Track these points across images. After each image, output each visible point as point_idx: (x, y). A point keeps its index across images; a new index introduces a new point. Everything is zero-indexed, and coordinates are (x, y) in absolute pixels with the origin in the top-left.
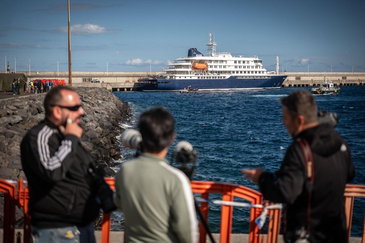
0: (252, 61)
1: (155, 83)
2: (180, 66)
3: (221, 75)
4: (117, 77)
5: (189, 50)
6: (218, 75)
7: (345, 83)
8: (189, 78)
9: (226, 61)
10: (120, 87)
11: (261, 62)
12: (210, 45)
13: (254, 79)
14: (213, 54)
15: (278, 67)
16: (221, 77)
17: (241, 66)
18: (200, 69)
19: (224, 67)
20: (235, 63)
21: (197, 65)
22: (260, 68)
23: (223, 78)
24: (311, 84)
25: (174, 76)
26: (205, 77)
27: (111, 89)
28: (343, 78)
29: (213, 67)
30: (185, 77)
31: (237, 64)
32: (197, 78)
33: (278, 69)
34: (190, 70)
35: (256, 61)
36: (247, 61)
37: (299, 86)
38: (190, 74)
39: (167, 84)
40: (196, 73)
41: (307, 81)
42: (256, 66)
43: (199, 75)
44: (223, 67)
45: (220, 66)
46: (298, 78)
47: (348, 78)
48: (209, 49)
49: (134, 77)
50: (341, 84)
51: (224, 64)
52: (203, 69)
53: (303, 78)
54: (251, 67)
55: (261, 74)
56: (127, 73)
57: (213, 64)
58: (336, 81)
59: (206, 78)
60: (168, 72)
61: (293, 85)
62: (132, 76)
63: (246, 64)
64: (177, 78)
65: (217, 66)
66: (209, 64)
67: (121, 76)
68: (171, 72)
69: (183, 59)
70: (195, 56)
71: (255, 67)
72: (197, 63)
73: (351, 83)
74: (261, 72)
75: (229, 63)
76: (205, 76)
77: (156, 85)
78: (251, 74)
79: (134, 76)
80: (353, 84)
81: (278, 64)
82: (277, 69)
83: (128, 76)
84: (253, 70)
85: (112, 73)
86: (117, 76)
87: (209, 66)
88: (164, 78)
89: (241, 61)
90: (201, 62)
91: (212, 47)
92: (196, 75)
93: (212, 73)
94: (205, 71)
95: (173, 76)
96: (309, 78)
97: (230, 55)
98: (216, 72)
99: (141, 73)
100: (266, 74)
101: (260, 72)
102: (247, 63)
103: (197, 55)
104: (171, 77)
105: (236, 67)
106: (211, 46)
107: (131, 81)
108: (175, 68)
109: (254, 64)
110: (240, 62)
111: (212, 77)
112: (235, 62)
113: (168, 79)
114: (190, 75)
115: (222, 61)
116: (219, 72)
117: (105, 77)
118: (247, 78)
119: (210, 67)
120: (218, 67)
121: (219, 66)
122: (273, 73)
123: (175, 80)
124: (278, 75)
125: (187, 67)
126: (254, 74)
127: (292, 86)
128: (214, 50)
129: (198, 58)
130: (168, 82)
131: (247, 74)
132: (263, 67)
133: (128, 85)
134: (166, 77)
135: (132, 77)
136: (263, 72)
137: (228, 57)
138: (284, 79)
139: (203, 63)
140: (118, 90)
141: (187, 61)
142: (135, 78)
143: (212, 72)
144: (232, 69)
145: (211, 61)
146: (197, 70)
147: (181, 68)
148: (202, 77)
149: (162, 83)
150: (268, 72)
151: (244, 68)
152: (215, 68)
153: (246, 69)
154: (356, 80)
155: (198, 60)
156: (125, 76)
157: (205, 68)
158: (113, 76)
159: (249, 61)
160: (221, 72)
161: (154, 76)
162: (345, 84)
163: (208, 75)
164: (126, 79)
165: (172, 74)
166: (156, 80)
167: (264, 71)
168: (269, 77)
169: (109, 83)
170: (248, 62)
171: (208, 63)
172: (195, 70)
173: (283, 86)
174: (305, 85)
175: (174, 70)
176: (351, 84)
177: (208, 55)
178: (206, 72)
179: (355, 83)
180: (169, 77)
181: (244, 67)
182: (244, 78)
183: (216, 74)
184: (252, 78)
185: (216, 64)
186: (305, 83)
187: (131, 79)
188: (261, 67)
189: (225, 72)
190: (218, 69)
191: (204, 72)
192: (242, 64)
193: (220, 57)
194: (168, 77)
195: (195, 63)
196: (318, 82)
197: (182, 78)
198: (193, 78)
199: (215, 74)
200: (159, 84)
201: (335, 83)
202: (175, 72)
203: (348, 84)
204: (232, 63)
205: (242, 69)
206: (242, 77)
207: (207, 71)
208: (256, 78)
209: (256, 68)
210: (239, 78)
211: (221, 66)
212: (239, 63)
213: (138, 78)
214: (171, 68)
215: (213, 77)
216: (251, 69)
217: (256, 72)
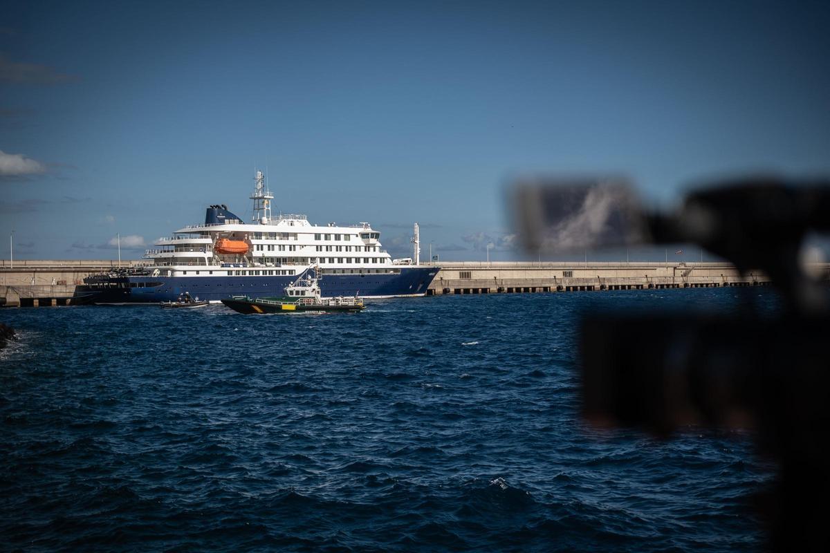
0: (357, 236)
1: (123, 286)
2: (187, 247)
3: (284, 267)
4: (35, 272)
5: (208, 209)
6: (276, 266)
7: (567, 285)
8: (207, 274)
9: (295, 235)
10: (42, 295)
11: (377, 236)
12: (259, 198)
13: (363, 276)
14: (265, 219)
15: (419, 249)
16: (284, 272)
17: (331, 246)
18: (233, 253)
19: (292, 248)
20: (316, 239)
21: (226, 244)
22: (374, 251)
23: (287, 274)
24: (494, 289)
25: (169, 269)
26: (245, 271)
27: (18, 300)
28: (565, 274)
29: (265, 248)
30: (198, 272)
31: (323, 242)
32: (225, 274)
33: (418, 252)
34: (209, 254)
35: (364, 236)
36: (345, 235)
37: (467, 291)
38: (210, 264)
39: (154, 289)
40: (223, 263)
41: (485, 281)
42: (366, 247)
43: (232, 266)
44: (287, 248)
45: (282, 247)
46: (465, 275)
47: (576, 274)
48: (256, 207)
49: (78, 272)
50: (559, 288)
51: (291, 241)
52: (241, 253)
53: (475, 275)
54: (353, 248)
55: (378, 265)
56: (62, 264)
57: (263, 241)
58: (550, 280)
59: (247, 273)
60: (158, 260)
61: (452, 290)
62: (74, 270)
63: (342, 242)
64: (179, 275)
65: (273, 245)
66: (254, 242)
67: (44, 270)
68: (165, 259)
69: (195, 230)
70: (222, 222)
71: (363, 249)
72: (225, 240)
73: (581, 285)
74: (379, 260)
75: (302, 240)
76: (245, 269)
77: (125, 290)
78: (353, 265)
79: (78, 269)
80: (586, 288)
81: (418, 242)
82: (415, 253)
83: (62, 269)
84: (358, 254)
85: (24, 263)
86: (34, 270)
87: (255, 247)
88: (146, 274)
89: (330, 234)
90: (236, 236)
91: (264, 202)
92: (223, 266)
93: (262, 263)
94: (245, 256)
95: (166, 270)
96: (490, 275)
97: (305, 222)
98: (272, 259)
99: (95, 263)
100: (390, 264)
101: (374, 260)
102: (346, 239)
103: (226, 221)
104: (164, 271)
105: (319, 248)
106: (261, 201)
107: (70, 282)
108: (172, 251)
109: (360, 242)
110: (328, 236)
111: (261, 272)
112: (317, 237)
113: (156, 276)
114: (208, 267)
115: (286, 235)
116: (280, 261)
117: (6, 272)
118: (345, 274)
119: (258, 249)
120: (276, 248)
121: (280, 246)
122: (407, 261)
123: (173, 278)
124: (418, 266)
125: (203, 247)
126: (362, 265)
127: (449, 291)
128: (268, 210)
129: (230, 227)
130: (155, 284)
131: (345, 265)
132: (382, 250)
133: (60, 292)
134: (151, 272)
135: (74, 272)
136: (382, 260)
137: (301, 226)
138: (433, 277)
139: (242, 240)
140: (36, 303)
141: (204, 234)
142: (80, 274)
143: (262, 260)
144: (309, 252)
145: (258, 235)
146: (226, 256)
147: (189, 251)
148: (239, 271)
149: (141, 285)
150: (395, 261)
151: (337, 250)
152: (269, 250)
153: (343, 254)
154: (591, 279)
155: (229, 233)
156: (56, 269)
157: (245, 252)
158: (24, 270)
159: (349, 235)
160: (285, 260)
161: (123, 271)
162: (568, 288)
163: (253, 266)
164: (57, 277)
165: (165, 265)
166: (126, 280)
167: (384, 258)
168: (395, 270)
169: (13, 288)
170: (347, 236)
171: (252, 238)
172: (221, 255)
173: (430, 292)
174: (480, 290)
175: (170, 255)
176: (582, 288)
177: (254, 222)
178: (247, 260)
179: (590, 284)
180: (159, 272)
181: (339, 248)
182: (338, 274)
183: (271, 264)
184: (358, 274)
185: (271, 242)
186: (480, 286)
187: (70, 278)
188: (377, 249)
189: (294, 260)
190: (276, 253)
191: (244, 261)
192: (332, 242)
193: (283, 226)
194: (157, 272)
195: (221, 238)
196: (509, 283)
197: (189, 275)
198: (215, 274)
199: (268, 264)
200: (133, 289)
201: (547, 285)
202: (175, 261)
203: (575, 288)
204: (311, 240)
205: (334, 253)
206: (335, 270)
207: (250, 258)
208: (366, 274)
209: (366, 250)
210: (327, 274)
211: (284, 246)
212: (326, 239)
213: (87, 274)
214: (165, 252)
215: (264, 272)
216: (353, 254)
217: (366, 260)
